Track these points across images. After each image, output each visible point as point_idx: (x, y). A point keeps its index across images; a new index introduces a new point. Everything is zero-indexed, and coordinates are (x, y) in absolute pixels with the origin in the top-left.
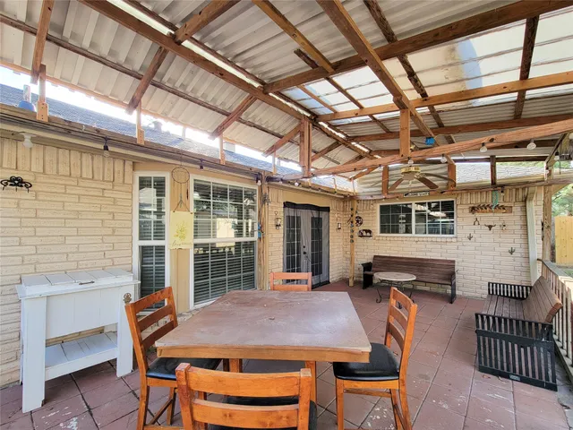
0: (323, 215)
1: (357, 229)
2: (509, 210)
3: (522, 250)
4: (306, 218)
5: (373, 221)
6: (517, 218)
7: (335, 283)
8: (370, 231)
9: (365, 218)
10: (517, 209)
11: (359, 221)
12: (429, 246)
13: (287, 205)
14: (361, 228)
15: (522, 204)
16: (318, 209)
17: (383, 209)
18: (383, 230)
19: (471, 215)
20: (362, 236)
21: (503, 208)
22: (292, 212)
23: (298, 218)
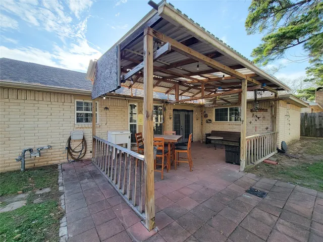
0: (190, 113)
1: (205, 120)
2: (266, 110)
3: (271, 128)
4: (182, 115)
5: (212, 116)
6: (269, 114)
7: (195, 142)
8: (210, 120)
9: (209, 115)
10: (269, 110)
11: (206, 116)
12: (235, 126)
13: (174, 110)
14: (207, 119)
15: (270, 108)
16: (188, 111)
17: (216, 110)
18: (216, 120)
19: (251, 113)
20: (207, 122)
21: (263, 109)
22: (176, 113)
23: (179, 115)
